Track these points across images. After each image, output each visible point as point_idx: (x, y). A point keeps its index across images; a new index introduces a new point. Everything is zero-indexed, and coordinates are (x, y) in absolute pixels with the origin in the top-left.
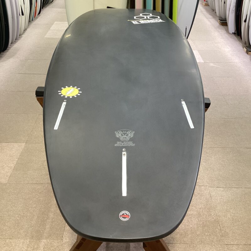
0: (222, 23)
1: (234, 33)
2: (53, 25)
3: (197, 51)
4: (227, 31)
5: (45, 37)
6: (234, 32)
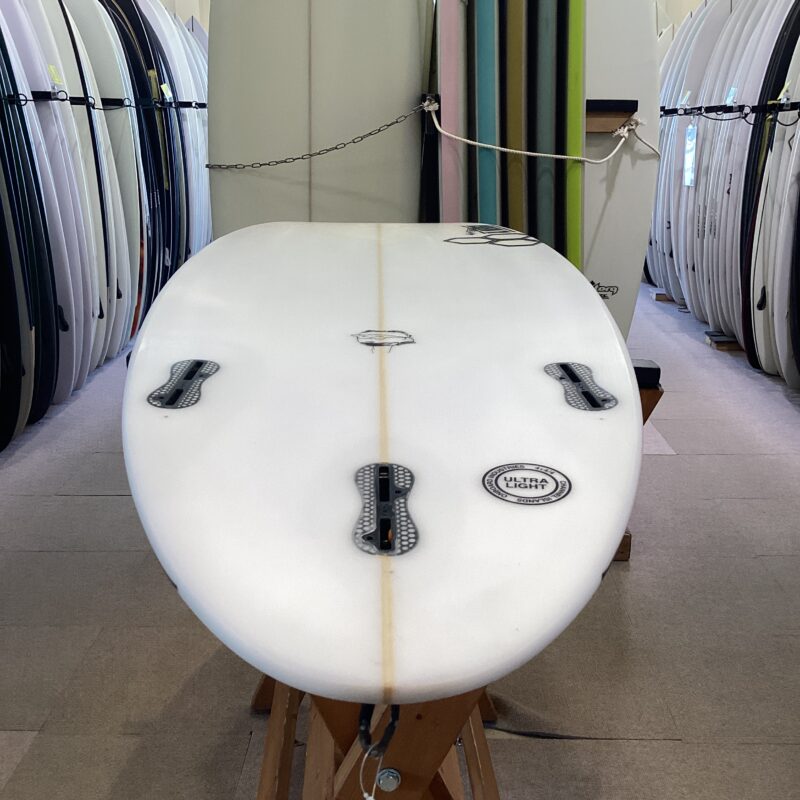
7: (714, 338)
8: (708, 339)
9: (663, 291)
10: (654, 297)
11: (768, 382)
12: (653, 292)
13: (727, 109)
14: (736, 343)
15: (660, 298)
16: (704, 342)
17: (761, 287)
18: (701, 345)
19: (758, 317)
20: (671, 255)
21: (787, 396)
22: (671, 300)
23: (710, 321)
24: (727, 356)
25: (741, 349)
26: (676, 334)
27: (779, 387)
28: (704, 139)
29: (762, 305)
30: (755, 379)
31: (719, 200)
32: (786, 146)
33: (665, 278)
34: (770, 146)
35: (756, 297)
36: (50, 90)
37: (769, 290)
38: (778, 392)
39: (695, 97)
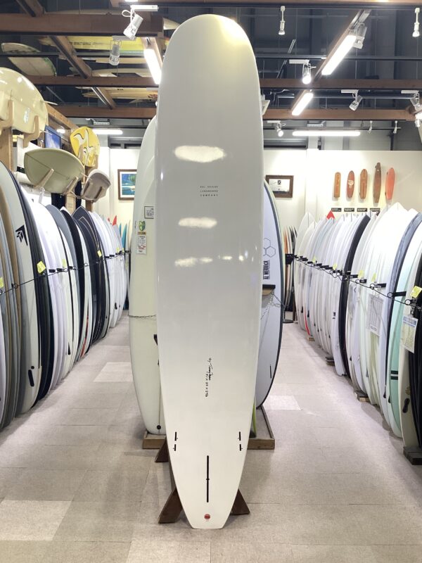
0: (329, 362)
1: (345, 375)
4: (335, 371)
5: (95, 381)
6: (344, 373)
7: (329, 360)
10: (308, 339)
15: (310, 339)
18: (324, 363)
22: (314, 341)
24: (333, 368)
36: (61, 267)
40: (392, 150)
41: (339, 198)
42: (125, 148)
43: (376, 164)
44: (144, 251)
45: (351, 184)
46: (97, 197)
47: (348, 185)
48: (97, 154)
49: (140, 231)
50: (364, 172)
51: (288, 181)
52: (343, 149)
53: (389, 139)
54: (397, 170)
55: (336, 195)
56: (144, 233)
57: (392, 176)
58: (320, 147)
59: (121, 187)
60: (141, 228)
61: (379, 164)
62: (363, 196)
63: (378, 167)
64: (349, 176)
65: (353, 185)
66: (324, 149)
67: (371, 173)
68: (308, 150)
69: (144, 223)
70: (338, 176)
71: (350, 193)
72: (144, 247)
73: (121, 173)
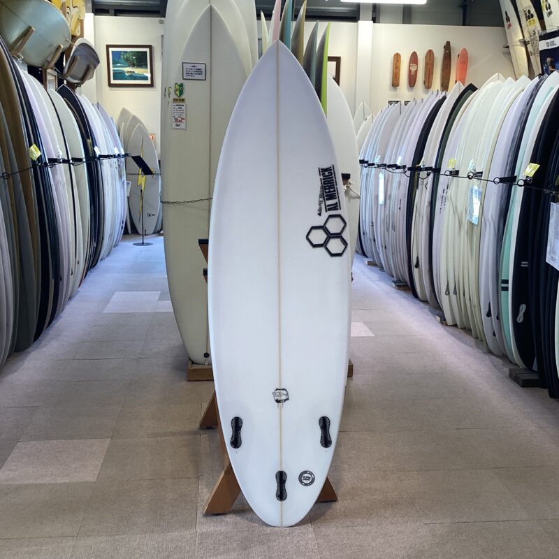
0: (397, 286)
2: (114, 296)
3: (363, 324)
5: (104, 312)
7: (397, 284)
8: (394, 285)
9: (372, 260)
10: (367, 263)
11: (422, 304)
12: (366, 260)
13: (398, 167)
14: (406, 286)
15: (370, 264)
16: (392, 286)
17: (416, 256)
18: (390, 287)
19: (415, 271)
20: (374, 240)
21: (430, 311)
22: (376, 265)
23: (394, 275)
24: (402, 293)
25: (409, 289)
26: (378, 283)
27: (427, 307)
28: (388, 181)
29: (417, 266)
30: (416, 303)
31: (395, 213)
32: (424, 188)
33: (372, 252)
34: (417, 187)
35: (414, 261)
36: (56, 158)
37: (420, 258)
38: (426, 309)
39: (383, 158)
40: (464, 24)
41: (398, 88)
42: (115, 15)
43: (444, 44)
44: (183, 125)
45: (413, 69)
46: (83, 79)
47: (410, 71)
48: (82, 18)
49: (176, 97)
50: (430, 53)
51: (334, 63)
52: (403, 23)
53: (461, 11)
54: (470, 52)
55: (395, 84)
56: (183, 100)
57: (465, 59)
58: (374, 20)
59: (112, 68)
60: (178, 93)
61: (448, 43)
62: (428, 84)
63: (448, 47)
64: (411, 58)
65: (416, 71)
66: (379, 22)
67: (439, 55)
68: (359, 22)
69: (181, 85)
70: (397, 57)
71: (412, 81)
72: (183, 119)
73: (111, 50)
